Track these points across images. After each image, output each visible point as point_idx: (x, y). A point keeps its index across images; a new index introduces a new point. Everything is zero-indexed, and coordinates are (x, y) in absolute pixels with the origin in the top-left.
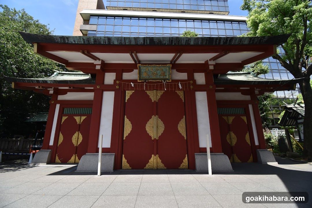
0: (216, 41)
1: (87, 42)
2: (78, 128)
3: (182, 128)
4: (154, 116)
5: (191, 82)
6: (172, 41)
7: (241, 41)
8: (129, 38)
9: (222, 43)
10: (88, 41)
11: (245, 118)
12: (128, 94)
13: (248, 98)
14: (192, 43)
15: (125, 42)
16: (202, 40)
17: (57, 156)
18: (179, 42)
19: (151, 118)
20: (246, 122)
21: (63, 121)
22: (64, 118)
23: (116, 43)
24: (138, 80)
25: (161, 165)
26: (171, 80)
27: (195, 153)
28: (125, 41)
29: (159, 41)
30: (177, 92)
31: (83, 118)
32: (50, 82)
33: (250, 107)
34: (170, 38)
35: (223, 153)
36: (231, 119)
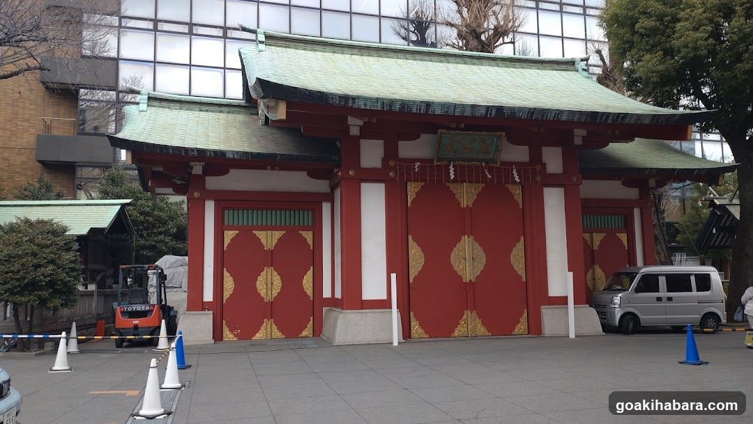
0: (601, 118)
1: (388, 108)
2: (270, 258)
3: (517, 259)
4: (466, 236)
5: (538, 168)
6: (533, 113)
7: (638, 119)
8: (463, 106)
9: (610, 121)
10: (391, 106)
11: (623, 237)
12: (412, 190)
13: (633, 193)
14: (564, 118)
15: (454, 111)
16: (581, 115)
17: (224, 326)
18: (543, 115)
19: (460, 240)
20: (626, 244)
21: (227, 241)
22: (229, 235)
23: (438, 112)
24: (435, 161)
25: (482, 330)
26: (499, 163)
27: (542, 307)
28: (455, 109)
29: (511, 113)
30: (510, 187)
31: (277, 235)
32: (231, 156)
33: (637, 212)
34: (530, 109)
35: (588, 306)
36: (598, 238)
